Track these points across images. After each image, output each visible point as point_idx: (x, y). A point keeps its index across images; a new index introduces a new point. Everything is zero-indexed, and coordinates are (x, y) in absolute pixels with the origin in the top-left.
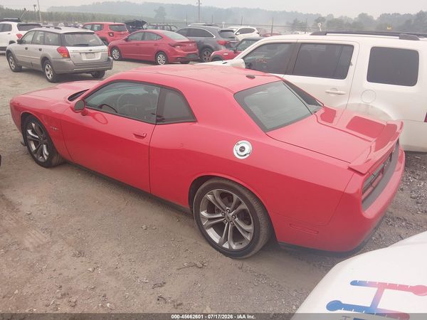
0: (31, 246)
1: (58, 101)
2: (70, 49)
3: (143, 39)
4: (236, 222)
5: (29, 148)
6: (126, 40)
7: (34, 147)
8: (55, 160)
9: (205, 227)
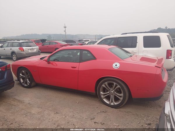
0: (35, 113)
1: (35, 61)
2: (24, 48)
3: (49, 44)
4: (115, 94)
5: (20, 81)
6: (43, 45)
7: (22, 81)
8: (33, 84)
9: (103, 98)
